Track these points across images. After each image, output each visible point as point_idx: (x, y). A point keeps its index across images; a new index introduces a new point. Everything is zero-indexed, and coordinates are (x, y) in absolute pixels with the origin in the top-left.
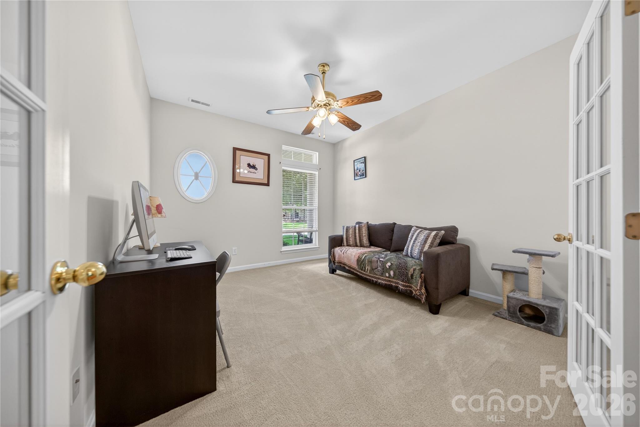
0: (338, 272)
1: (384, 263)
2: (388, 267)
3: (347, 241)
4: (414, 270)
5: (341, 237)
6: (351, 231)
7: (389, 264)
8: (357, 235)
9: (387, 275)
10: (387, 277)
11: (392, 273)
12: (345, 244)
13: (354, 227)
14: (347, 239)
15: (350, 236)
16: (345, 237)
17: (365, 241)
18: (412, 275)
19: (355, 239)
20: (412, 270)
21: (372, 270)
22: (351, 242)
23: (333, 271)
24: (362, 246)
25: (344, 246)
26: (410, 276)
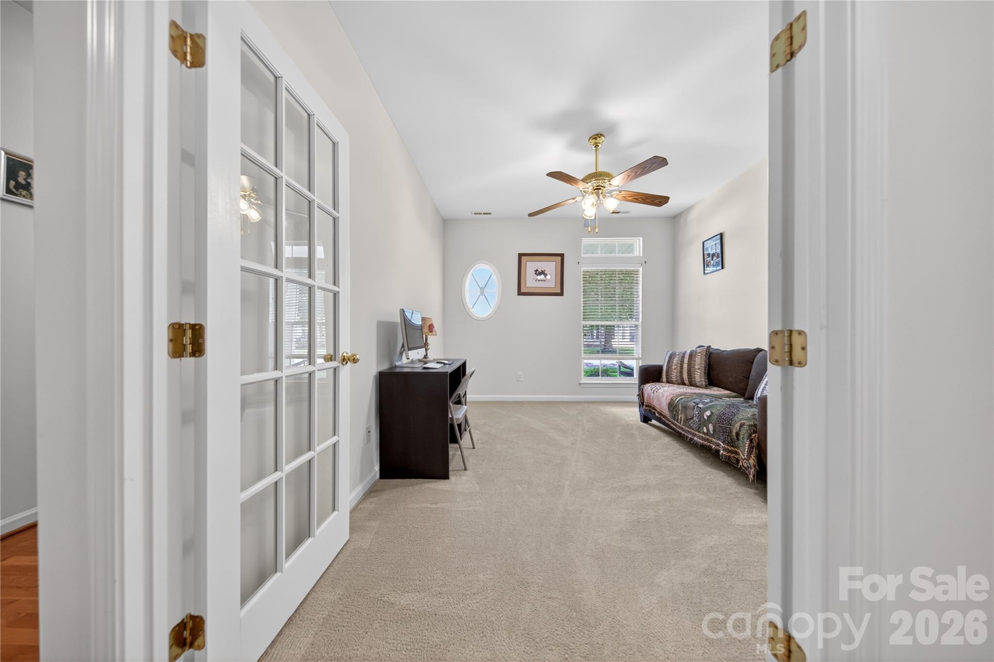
0: (654, 422)
1: (702, 411)
2: (706, 417)
3: (667, 375)
4: (742, 425)
5: (660, 368)
6: (676, 360)
7: (708, 413)
8: (685, 366)
9: (705, 430)
10: (704, 433)
11: (711, 427)
12: (664, 379)
13: (682, 354)
14: (667, 372)
15: (673, 368)
16: (665, 368)
17: (699, 376)
18: (738, 434)
19: (681, 372)
20: (737, 426)
21: (687, 420)
22: (674, 375)
23: (646, 419)
24: (692, 384)
25: (662, 382)
26: (734, 434)
